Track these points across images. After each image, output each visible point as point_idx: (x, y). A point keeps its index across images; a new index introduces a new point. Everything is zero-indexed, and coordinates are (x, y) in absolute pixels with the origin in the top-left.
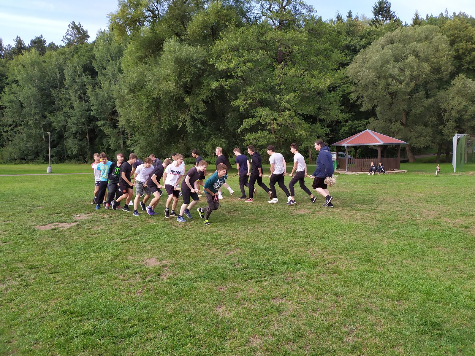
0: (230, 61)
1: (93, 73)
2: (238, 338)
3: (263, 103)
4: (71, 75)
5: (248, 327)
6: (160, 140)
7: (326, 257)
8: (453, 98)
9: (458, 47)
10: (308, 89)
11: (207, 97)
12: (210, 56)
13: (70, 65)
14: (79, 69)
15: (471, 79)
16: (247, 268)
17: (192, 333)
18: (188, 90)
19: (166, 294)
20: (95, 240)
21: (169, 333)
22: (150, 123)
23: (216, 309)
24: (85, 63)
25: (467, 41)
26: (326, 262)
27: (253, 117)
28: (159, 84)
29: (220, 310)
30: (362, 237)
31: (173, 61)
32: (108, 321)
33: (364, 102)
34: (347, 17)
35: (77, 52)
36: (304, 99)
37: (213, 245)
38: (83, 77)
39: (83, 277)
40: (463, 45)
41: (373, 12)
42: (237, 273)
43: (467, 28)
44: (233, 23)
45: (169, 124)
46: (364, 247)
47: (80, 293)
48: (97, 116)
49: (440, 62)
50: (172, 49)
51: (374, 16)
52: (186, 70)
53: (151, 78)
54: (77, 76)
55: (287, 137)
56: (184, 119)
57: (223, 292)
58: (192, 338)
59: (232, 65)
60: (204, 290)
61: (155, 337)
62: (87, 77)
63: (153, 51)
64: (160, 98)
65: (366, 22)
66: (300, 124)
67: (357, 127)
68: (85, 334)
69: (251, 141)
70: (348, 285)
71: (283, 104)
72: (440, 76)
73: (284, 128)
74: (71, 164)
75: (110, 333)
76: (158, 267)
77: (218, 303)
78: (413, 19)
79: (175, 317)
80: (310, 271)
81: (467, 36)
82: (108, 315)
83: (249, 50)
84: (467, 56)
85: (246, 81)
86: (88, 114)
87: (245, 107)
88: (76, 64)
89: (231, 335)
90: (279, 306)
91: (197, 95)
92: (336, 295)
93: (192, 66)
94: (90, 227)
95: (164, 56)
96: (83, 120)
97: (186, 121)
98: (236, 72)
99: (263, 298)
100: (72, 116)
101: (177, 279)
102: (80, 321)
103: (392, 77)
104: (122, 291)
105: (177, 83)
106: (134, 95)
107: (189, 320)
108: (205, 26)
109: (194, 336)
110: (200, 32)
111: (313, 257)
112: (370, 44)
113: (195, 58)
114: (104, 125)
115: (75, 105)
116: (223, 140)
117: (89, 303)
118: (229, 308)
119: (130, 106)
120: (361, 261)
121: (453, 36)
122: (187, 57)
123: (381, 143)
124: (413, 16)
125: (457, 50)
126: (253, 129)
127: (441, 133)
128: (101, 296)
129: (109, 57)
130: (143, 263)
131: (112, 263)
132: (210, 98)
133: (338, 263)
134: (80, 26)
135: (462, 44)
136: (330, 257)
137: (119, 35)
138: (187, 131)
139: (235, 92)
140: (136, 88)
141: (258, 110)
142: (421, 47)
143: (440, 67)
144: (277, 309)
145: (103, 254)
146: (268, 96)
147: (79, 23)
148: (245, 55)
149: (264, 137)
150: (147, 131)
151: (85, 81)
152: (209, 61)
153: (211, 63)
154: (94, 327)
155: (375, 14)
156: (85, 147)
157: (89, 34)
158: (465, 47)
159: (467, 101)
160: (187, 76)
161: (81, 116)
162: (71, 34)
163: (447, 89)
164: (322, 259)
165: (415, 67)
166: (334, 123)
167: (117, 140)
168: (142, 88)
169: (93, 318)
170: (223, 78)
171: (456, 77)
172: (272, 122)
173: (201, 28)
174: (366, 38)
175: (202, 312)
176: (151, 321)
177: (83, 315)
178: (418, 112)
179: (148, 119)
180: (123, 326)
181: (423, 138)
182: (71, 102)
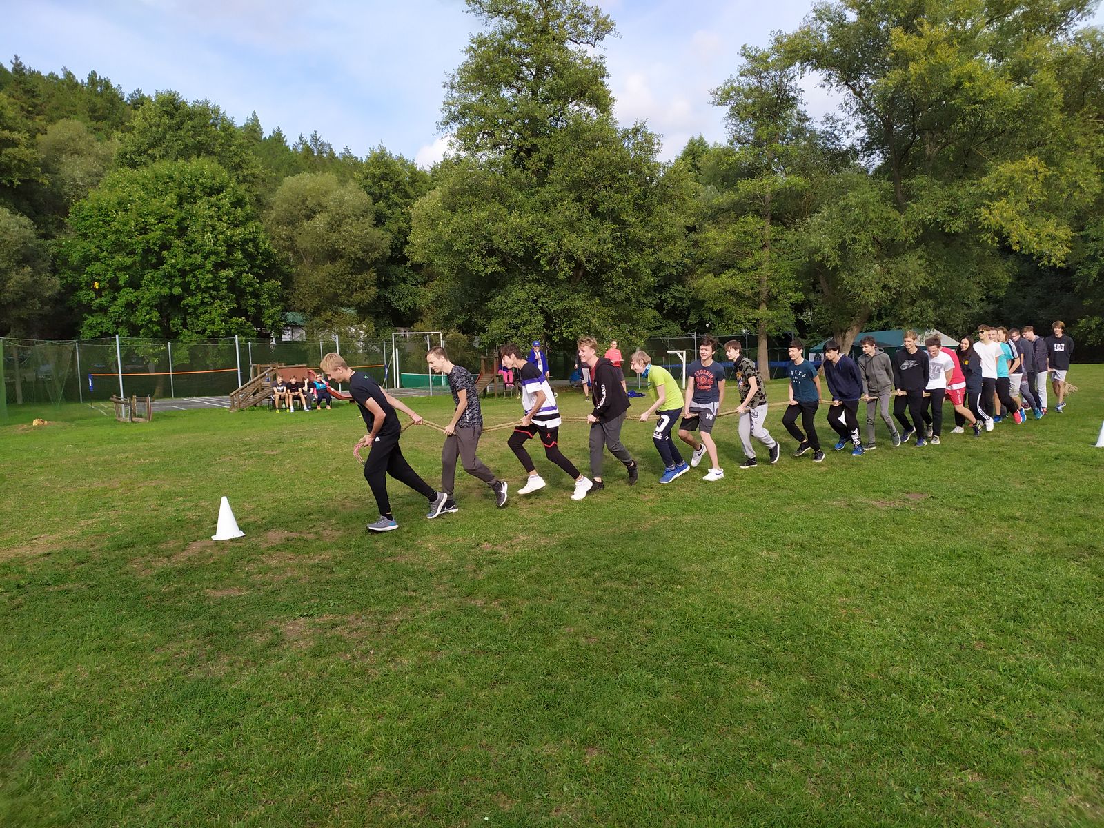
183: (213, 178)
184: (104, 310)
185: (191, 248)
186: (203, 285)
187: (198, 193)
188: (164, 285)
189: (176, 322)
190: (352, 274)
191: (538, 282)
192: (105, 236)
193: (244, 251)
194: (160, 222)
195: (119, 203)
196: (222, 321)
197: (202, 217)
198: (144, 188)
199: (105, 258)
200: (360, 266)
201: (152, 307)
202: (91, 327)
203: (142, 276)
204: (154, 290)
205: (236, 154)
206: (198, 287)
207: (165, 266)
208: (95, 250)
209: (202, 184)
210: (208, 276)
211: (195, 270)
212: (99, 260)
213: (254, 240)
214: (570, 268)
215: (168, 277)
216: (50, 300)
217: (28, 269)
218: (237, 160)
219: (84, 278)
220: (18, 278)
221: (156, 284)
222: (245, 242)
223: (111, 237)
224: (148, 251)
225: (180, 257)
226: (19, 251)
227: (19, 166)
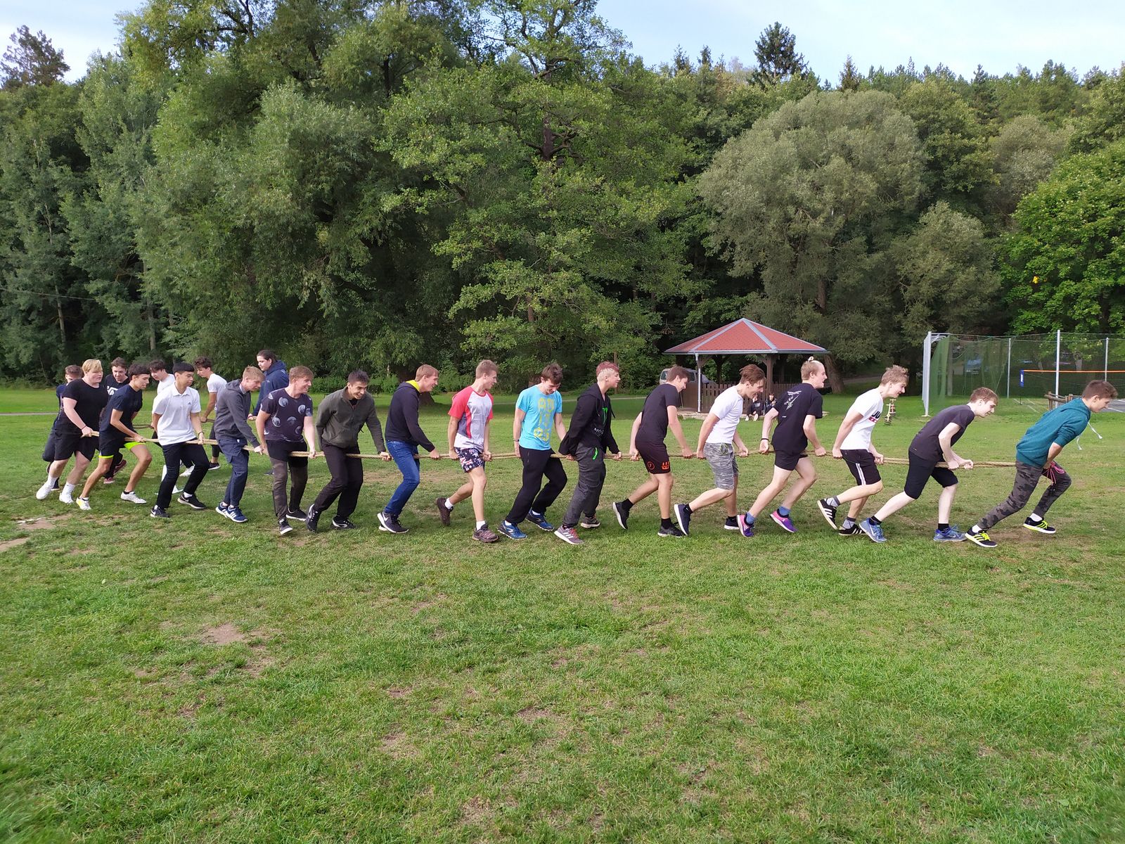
0: (430, 148)
1: (78, 161)
2: (434, 808)
3: (507, 251)
4: (17, 163)
5: (459, 781)
6: (253, 333)
7: (646, 610)
8: (924, 253)
9: (934, 143)
10: (613, 222)
11: (372, 230)
12: (380, 132)
13: (15, 138)
14: (41, 149)
15: (960, 214)
16: (462, 641)
17: (322, 803)
18: (325, 211)
19: (257, 713)
20: (73, 582)
21: (262, 806)
22: (226, 287)
23: (384, 741)
24: (55, 134)
25: (953, 131)
26: (647, 621)
27: (484, 281)
28: (251, 194)
29: (394, 744)
30: (727, 561)
31: (287, 140)
32: (104, 784)
33: (736, 258)
34: (699, 61)
35: (35, 106)
36: (603, 245)
37: (381, 588)
38: (49, 169)
39: (38, 677)
40: (944, 138)
41: (756, 54)
42: (438, 654)
43: (952, 101)
44: (436, 58)
45: (276, 293)
46: (732, 585)
47: (29, 719)
48: (88, 270)
49: (897, 173)
50: (285, 110)
51: (759, 64)
52: (320, 163)
53: (228, 177)
54: (35, 166)
55: (565, 330)
56: (315, 282)
57: (402, 701)
58: (321, 816)
59: (434, 158)
60: (353, 699)
61: (227, 819)
62: (62, 171)
63: (235, 113)
64: (252, 227)
65: (740, 76)
66: (594, 302)
67: (721, 313)
68: (39, 820)
69: (479, 339)
70: (693, 672)
71: (555, 254)
72: (897, 204)
73: (558, 309)
74: (14, 389)
75: (107, 816)
76: (239, 647)
77: (388, 729)
78: (842, 74)
79: (278, 766)
80: (609, 643)
81: (952, 120)
82: (105, 770)
83: (474, 123)
84: (952, 163)
85: (467, 196)
86: (61, 261)
87: (465, 258)
88: (30, 136)
89: (418, 802)
90: (535, 727)
91: (349, 224)
92: (666, 694)
93: (336, 154)
94: (63, 550)
95: (263, 126)
96: (48, 278)
97: (319, 287)
98: (444, 175)
99: (498, 710)
100: (19, 268)
101: (288, 675)
102: (28, 789)
103: (798, 204)
104: (143, 709)
105: (297, 195)
106: (186, 217)
107: (315, 773)
108: (368, 60)
109: (325, 811)
110: (354, 74)
111: (618, 608)
112: (748, 125)
113: (341, 134)
114: (105, 291)
115: (28, 240)
116: (412, 335)
117: (52, 741)
118: (415, 738)
119: (174, 245)
120: (723, 616)
121: (925, 117)
122: (323, 130)
123: (773, 349)
124: (843, 69)
125: (933, 149)
126: (485, 310)
127: (898, 329)
128: (87, 723)
129: (120, 122)
130: (201, 637)
131: (119, 639)
132: (380, 233)
133: (672, 622)
134: (44, 40)
135: (942, 136)
136: (656, 608)
137: (147, 69)
138: (323, 311)
139: (442, 221)
140: (190, 202)
141: (497, 265)
142: (858, 138)
143: (897, 185)
144: (531, 735)
145: (93, 618)
146: (519, 233)
147: (41, 32)
148: (465, 134)
149: (511, 331)
150: (217, 310)
151: (55, 178)
152: (378, 145)
153: (382, 149)
154: (66, 804)
155: (761, 58)
156: (52, 345)
157: (66, 60)
158: (948, 142)
159: (952, 261)
160: (323, 178)
161: (44, 267)
162: (19, 57)
163: (912, 234)
164: (637, 614)
165: (845, 183)
166: (671, 303)
167: (139, 330)
168: (205, 201)
169: (62, 779)
170: (411, 187)
171: (930, 208)
172: (529, 295)
173: (357, 64)
174: (741, 112)
175: (347, 751)
176: (216, 779)
177: (34, 774)
178: (851, 281)
179: (221, 280)
180: (144, 794)
181: (860, 341)
182: (16, 231)
188: (1108, 275)
189: (1117, 315)
194: (1113, 206)
199: (1047, 251)
201: (1094, 299)
202: (1024, 322)
203: (1085, 267)
204: (1097, 281)
207: (1113, 253)
208: (1037, 244)
212: (1040, 254)
215: (1114, 264)
217: (973, 269)
219: (1024, 273)
220: (963, 277)
221: (1101, 274)
223: (1056, 228)
224: (1093, 240)
226: (967, 252)
227: (975, 170)
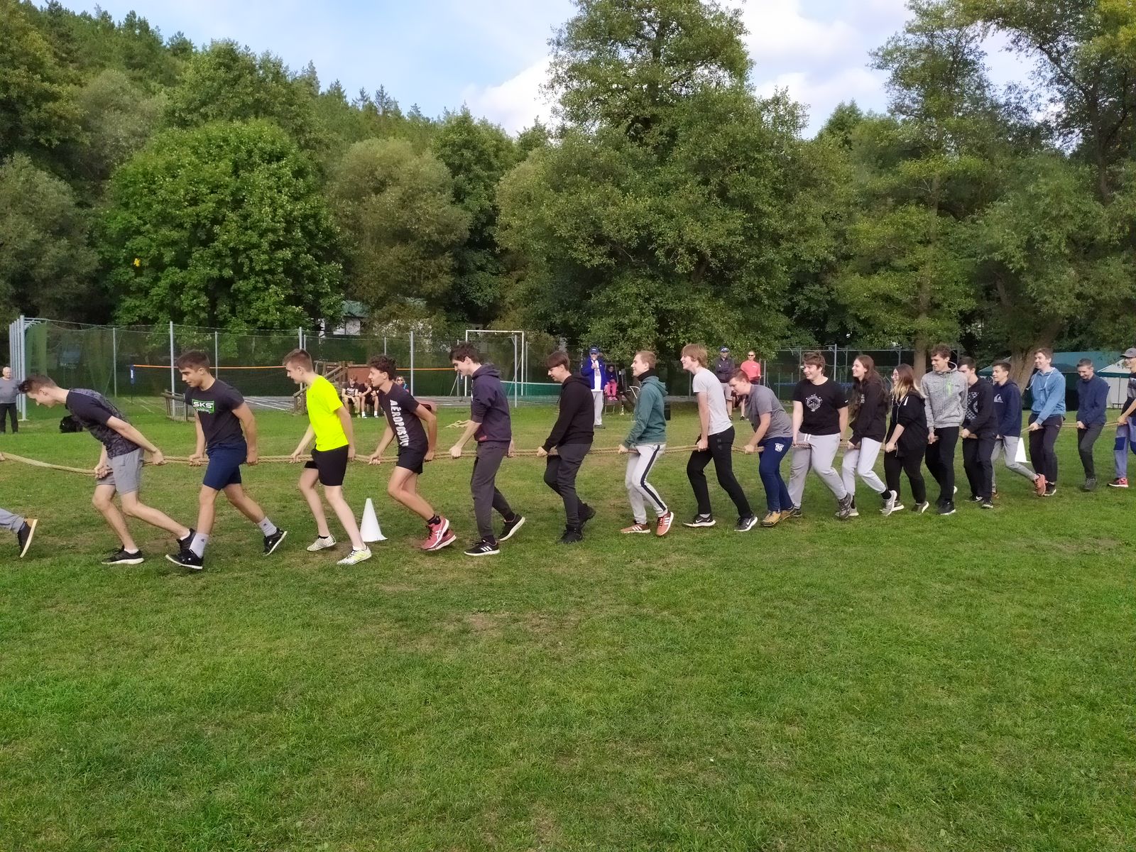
159: (39, 230)
171: (6, 160)
183: (273, 143)
184: (144, 292)
185: (247, 223)
186: (257, 268)
187: (257, 159)
188: (213, 266)
189: (224, 307)
190: (424, 259)
191: (652, 278)
192: (149, 206)
193: (303, 229)
194: (212, 192)
195: (166, 168)
196: (277, 310)
197: (259, 188)
198: (195, 151)
199: (148, 231)
200: (433, 249)
201: (200, 290)
202: (129, 310)
203: (189, 254)
204: (201, 270)
205: (298, 115)
206: (252, 269)
207: (216, 243)
208: (136, 221)
209: (261, 149)
210: (263, 257)
211: (250, 249)
212: (140, 233)
213: (315, 216)
214: (691, 263)
215: (218, 255)
216: (86, 278)
217: (64, 242)
218: (299, 121)
219: (123, 253)
220: (53, 251)
221: (205, 265)
222: (306, 217)
223: (157, 207)
224: (197, 226)
225: (234, 234)
226: (55, 221)
227: (59, 123)
